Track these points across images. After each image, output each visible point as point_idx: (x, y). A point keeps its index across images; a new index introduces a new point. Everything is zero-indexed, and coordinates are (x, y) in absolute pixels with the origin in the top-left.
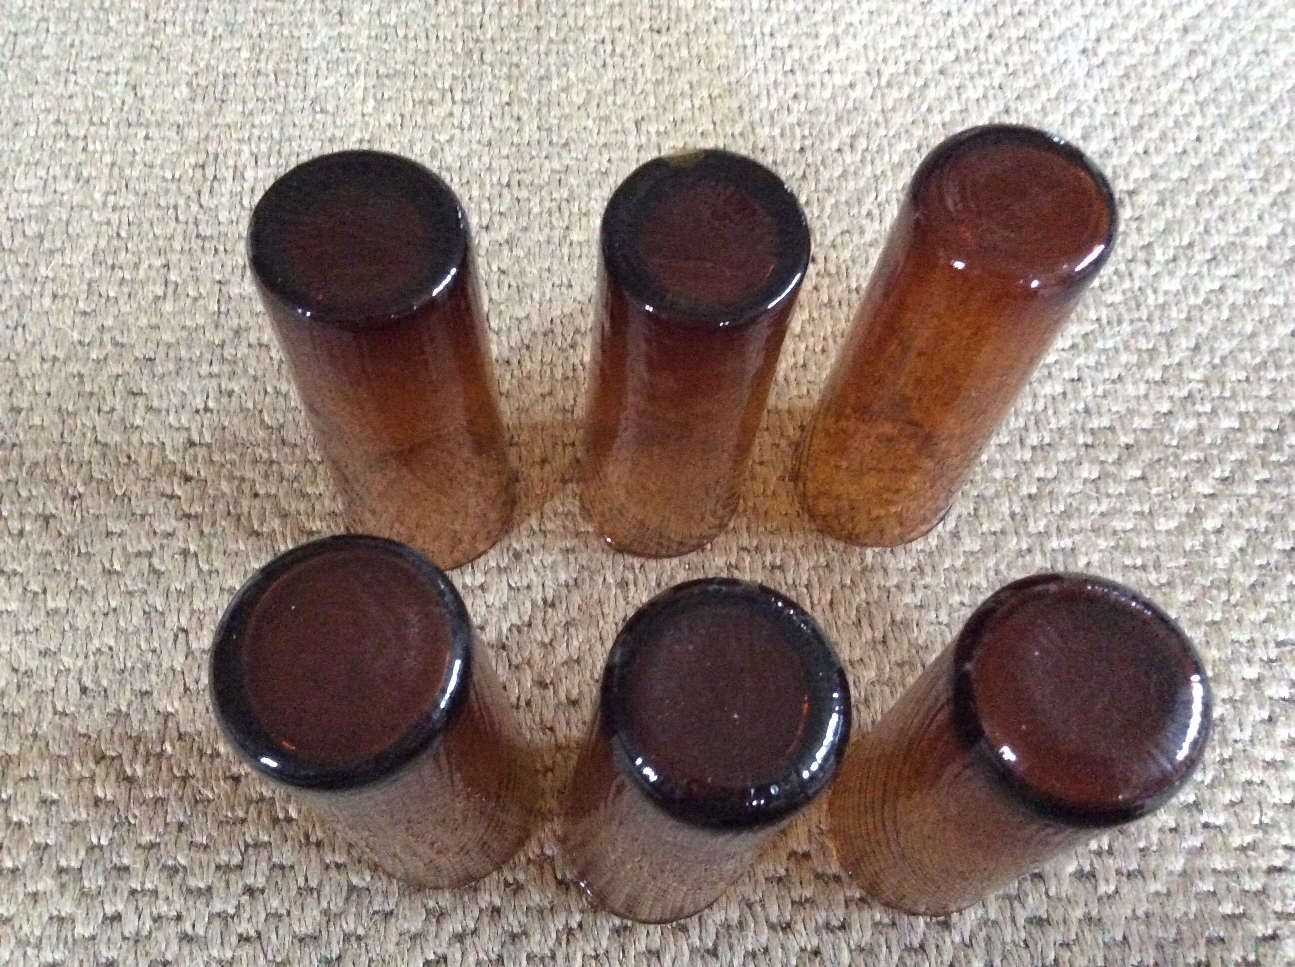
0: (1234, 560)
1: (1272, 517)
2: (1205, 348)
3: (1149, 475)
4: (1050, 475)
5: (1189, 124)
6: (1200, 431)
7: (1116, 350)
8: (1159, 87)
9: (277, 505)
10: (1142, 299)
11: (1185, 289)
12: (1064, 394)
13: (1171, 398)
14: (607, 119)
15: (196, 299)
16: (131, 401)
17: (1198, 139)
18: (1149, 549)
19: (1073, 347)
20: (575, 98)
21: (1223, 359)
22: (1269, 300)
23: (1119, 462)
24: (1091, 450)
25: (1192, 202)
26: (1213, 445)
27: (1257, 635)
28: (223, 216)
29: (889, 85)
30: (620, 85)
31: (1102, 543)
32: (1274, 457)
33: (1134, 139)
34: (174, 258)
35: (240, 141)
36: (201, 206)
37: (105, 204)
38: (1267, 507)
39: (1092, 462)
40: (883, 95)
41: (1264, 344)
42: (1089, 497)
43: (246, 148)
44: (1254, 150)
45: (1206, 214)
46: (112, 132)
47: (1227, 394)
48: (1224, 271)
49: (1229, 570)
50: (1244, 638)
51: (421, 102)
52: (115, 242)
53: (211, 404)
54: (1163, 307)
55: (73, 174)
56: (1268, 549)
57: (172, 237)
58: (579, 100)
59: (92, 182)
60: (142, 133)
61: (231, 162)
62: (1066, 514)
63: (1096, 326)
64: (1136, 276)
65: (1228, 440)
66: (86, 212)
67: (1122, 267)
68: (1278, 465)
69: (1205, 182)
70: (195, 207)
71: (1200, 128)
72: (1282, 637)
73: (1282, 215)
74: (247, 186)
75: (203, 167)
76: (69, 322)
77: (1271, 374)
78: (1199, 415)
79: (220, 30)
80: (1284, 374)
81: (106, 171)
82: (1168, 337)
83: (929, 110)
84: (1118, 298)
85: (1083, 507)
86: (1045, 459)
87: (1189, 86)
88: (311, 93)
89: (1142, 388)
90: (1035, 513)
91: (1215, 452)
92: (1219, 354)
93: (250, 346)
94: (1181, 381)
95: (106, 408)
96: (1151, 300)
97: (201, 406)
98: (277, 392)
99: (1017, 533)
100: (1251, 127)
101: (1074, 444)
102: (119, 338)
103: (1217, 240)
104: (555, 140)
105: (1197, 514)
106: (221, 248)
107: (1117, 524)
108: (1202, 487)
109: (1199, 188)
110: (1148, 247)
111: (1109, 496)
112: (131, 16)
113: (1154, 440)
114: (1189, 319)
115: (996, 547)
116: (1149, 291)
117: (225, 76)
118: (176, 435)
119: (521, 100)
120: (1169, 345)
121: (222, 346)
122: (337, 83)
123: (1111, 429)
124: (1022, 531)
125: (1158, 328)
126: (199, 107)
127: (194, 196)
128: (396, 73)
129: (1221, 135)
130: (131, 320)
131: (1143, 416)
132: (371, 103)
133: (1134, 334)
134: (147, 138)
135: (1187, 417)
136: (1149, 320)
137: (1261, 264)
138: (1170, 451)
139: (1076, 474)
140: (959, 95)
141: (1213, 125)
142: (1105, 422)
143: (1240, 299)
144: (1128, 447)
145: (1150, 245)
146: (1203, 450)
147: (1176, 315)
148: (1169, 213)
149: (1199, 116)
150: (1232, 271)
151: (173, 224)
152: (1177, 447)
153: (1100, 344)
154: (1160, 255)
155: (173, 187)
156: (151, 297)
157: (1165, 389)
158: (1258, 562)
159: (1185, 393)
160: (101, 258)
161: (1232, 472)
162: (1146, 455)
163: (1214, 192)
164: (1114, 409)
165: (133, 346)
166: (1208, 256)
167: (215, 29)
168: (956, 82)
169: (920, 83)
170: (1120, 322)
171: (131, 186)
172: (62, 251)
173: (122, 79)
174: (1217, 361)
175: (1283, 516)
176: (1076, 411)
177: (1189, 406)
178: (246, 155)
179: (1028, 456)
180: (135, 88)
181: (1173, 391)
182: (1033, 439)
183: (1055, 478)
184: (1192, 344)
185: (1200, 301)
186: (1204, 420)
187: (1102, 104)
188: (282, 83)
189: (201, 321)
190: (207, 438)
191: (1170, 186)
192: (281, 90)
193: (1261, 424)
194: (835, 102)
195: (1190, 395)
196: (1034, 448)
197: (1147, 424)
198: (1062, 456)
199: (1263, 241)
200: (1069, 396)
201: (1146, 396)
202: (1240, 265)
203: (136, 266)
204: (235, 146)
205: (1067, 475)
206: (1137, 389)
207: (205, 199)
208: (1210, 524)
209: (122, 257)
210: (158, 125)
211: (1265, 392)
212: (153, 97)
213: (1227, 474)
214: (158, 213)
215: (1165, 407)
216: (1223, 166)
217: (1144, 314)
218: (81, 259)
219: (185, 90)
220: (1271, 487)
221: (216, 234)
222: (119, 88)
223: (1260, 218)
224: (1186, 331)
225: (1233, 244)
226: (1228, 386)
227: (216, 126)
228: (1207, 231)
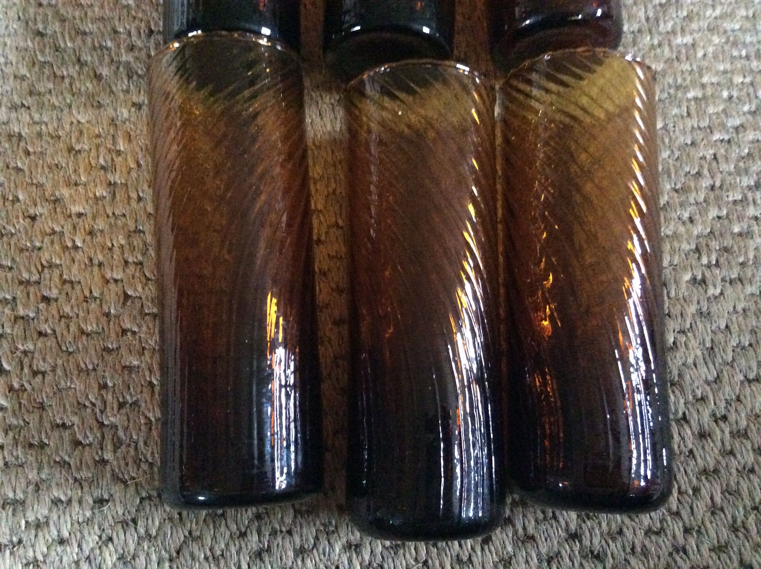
9: (57, 13)
31: (716, 40)
62: (689, 18)
107: (728, 25)
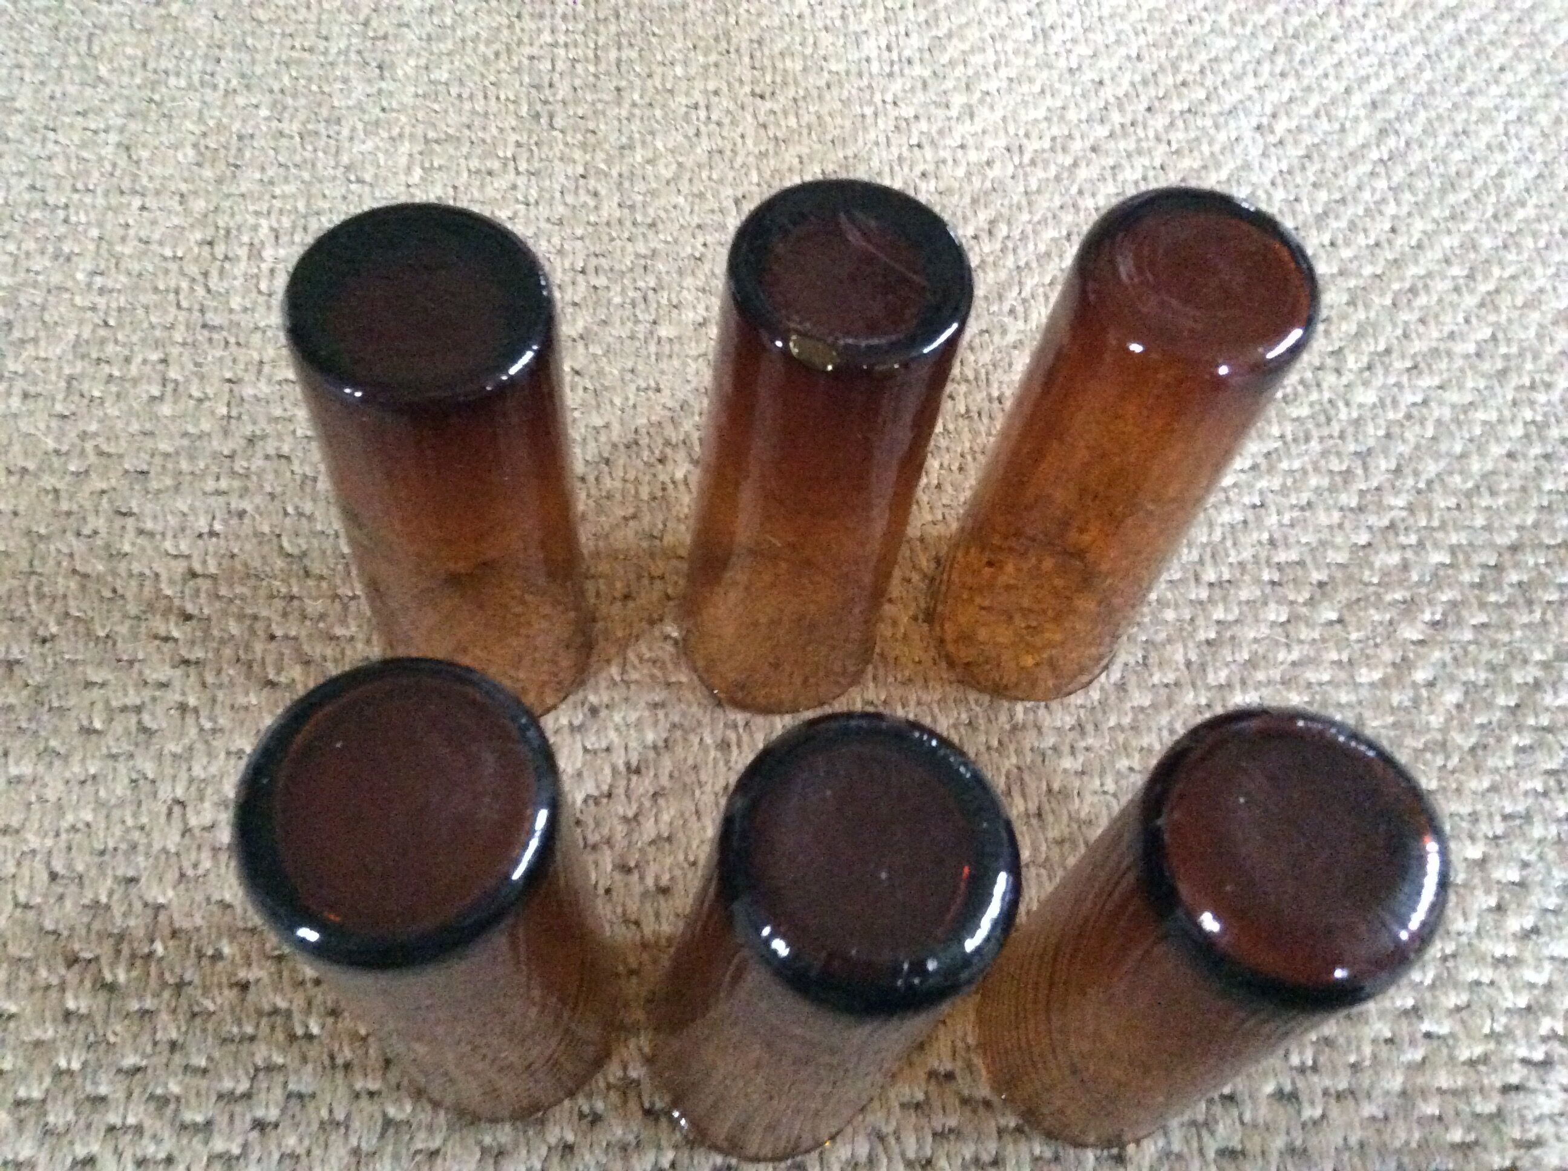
0: (1449, 719)
1: (1492, 668)
2: (1407, 471)
3: (1347, 618)
4: (1231, 618)
5: (1381, 213)
6: (1405, 566)
7: (1304, 471)
8: (1346, 169)
9: (298, 650)
10: (1332, 412)
11: (1382, 401)
12: (1245, 522)
13: (1370, 528)
14: (701, 196)
15: (200, 401)
16: (119, 522)
17: (1393, 230)
18: (1350, 705)
19: (1254, 467)
20: (663, 171)
21: (1429, 483)
22: (1480, 415)
23: (1311, 602)
24: (1278, 588)
25: (1388, 301)
26: (1420, 583)
27: (1479, 807)
28: (236, 302)
29: (1033, 163)
30: (717, 157)
32: (1493, 598)
33: (1319, 229)
34: (175, 351)
35: (257, 213)
36: (209, 291)
37: (89, 285)
38: (1487, 655)
39: (1278, 602)
40: (1026, 175)
41: (1475, 466)
42: (1277, 643)
43: (264, 223)
44: (1456, 243)
45: (1404, 316)
46: (100, 201)
47: (1436, 523)
48: (1427, 381)
49: (1445, 730)
50: (1465, 810)
51: (478, 172)
52: (102, 332)
53: (218, 527)
54: (1357, 422)
55: (50, 249)
56: (1489, 705)
57: (172, 327)
58: (668, 174)
59: (75, 259)
60: (137, 202)
61: (245, 239)
62: (1252, 663)
63: (1279, 444)
64: (1325, 385)
65: (1438, 578)
66: (67, 296)
67: (1309, 375)
68: (1497, 606)
69: (1402, 279)
70: (200, 291)
71: (1395, 217)
72: (1508, 810)
73: (1492, 318)
74: (264, 267)
75: (211, 244)
76: (42, 426)
77: (1485, 501)
78: (1403, 548)
79: (234, 82)
80: (1501, 501)
81: (92, 247)
82: (1364, 456)
83: (1080, 192)
84: (1304, 411)
85: (1270, 655)
86: (1225, 599)
87: (1380, 169)
88: (345, 159)
89: (1336, 516)
90: (1214, 660)
91: (1423, 591)
92: (1424, 477)
93: (267, 457)
94: (1381, 508)
95: (86, 531)
96: (1343, 414)
97: (206, 530)
98: (301, 514)
99: (1194, 685)
100: (1453, 217)
101: (1257, 581)
102: (105, 448)
103: (1417, 346)
104: (639, 219)
105: (1403, 666)
106: (232, 340)
107: (1311, 675)
108: (1410, 633)
109: (1396, 286)
110: (1338, 353)
111: (1301, 642)
112: (126, 64)
113: (1350, 577)
114: (1388, 436)
115: (1170, 703)
116: (1341, 404)
117: (240, 138)
118: (173, 563)
119: (599, 172)
120: (1366, 468)
121: (231, 457)
122: (377, 148)
123: (1301, 563)
124: (1199, 683)
125: (1352, 447)
126: (208, 173)
127: (200, 278)
128: (449, 138)
129: (1419, 225)
130: (120, 425)
131: (1337, 548)
132: (417, 173)
133: (1325, 454)
134: (143, 208)
135: (1389, 549)
136: (1342, 436)
137: (1469, 373)
138: (1371, 589)
139: (1262, 617)
140: (1114, 176)
141: (1409, 214)
142: (1294, 556)
143: (1447, 413)
144: (1321, 585)
145: (1341, 349)
146: (1409, 588)
147: (1373, 432)
148: (1361, 315)
149: (1392, 203)
150: (1436, 381)
151: (173, 310)
152: (1379, 584)
153: (1284, 465)
154: (1352, 362)
155: (173, 266)
156: (145, 396)
157: (1362, 517)
158: (1478, 721)
159: (1385, 522)
160: (83, 350)
161: (1444, 614)
162: (1344, 595)
163: (1413, 291)
164: (1304, 540)
165: (121, 456)
166: (1409, 364)
167: (228, 81)
168: (1111, 162)
169: (1069, 161)
170: (1307, 439)
171: (122, 266)
172: (35, 340)
173: (113, 138)
174: (1422, 485)
175: (1505, 667)
176: (1260, 542)
177: (1391, 536)
178: (264, 231)
179: (1204, 594)
180: (128, 148)
181: (1372, 520)
182: (1210, 575)
183: (1236, 621)
184: (1393, 466)
185: (1400, 415)
186: (1409, 554)
187: (1281, 189)
188: (310, 148)
189: (206, 426)
190: (212, 569)
191: (1361, 283)
192: (308, 155)
193: (1476, 559)
194: (970, 181)
195: (1392, 526)
196: (1211, 585)
197: (1342, 557)
198: (1244, 595)
199: (1471, 348)
200: (1251, 525)
201: (1341, 526)
202: (1445, 376)
203: (127, 360)
204: (251, 220)
205: (1250, 619)
206: (1330, 516)
207: (214, 282)
208: (1421, 675)
209: (110, 349)
210: (158, 193)
211: (1480, 521)
212: (151, 161)
213: (1438, 617)
214: (156, 298)
215: (1363, 538)
216: (1422, 261)
217: (1336, 428)
218: (58, 351)
219: (191, 152)
220: (1491, 633)
221: (226, 323)
222: (110, 149)
223: (1467, 321)
224: (1386, 452)
225: (1437, 350)
226: (1436, 515)
227: (228, 196)
228: (1406, 336)
